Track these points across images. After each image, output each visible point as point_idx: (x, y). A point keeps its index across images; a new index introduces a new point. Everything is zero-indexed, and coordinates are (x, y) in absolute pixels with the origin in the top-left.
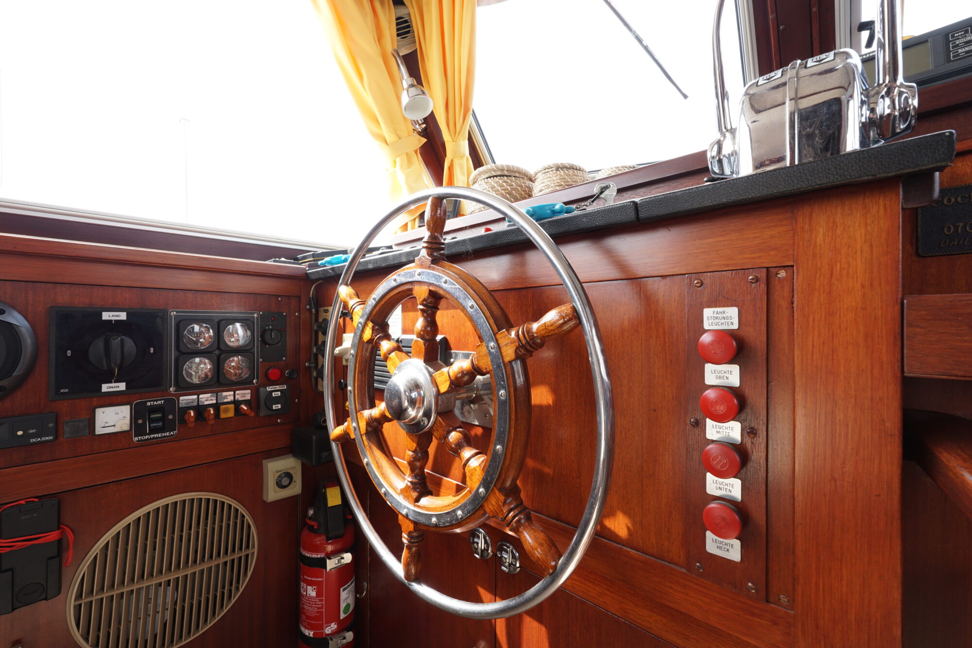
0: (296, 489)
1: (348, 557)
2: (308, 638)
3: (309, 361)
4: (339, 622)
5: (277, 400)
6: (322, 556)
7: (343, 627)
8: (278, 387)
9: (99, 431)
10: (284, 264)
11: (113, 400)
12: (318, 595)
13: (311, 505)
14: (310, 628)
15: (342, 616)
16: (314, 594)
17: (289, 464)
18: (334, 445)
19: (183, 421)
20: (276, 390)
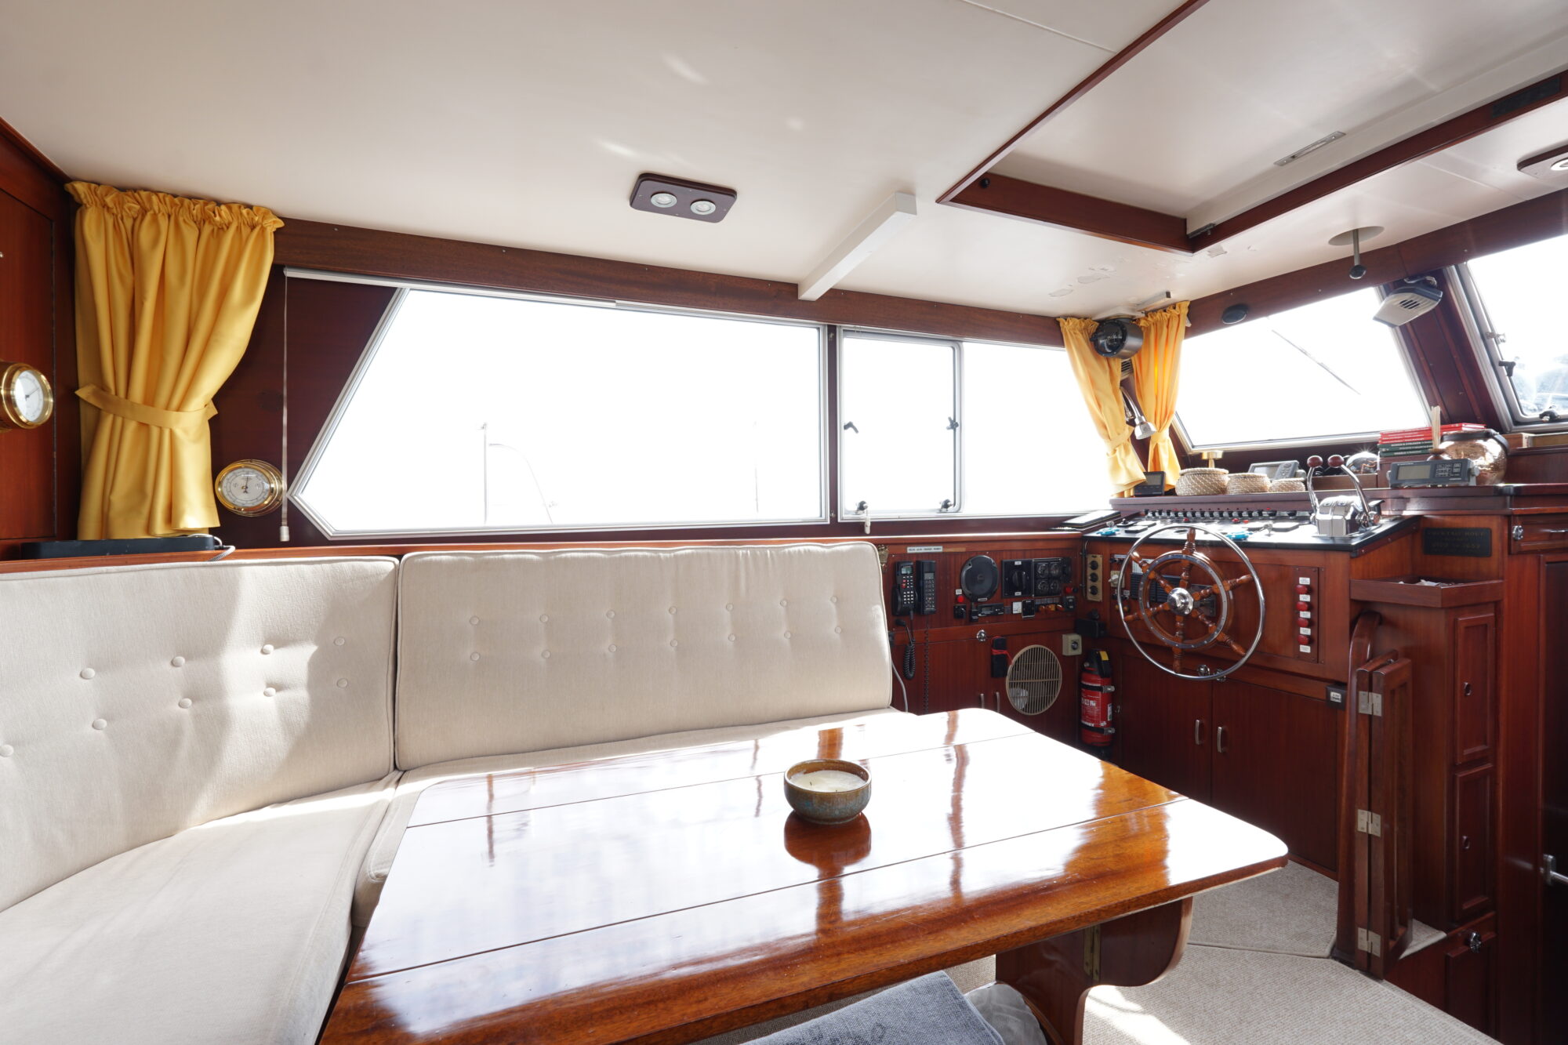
0: (1079, 652)
1: (1111, 689)
2: (1091, 727)
3: (1082, 583)
4: (1107, 722)
5: (1071, 604)
6: (1099, 685)
7: (1111, 724)
8: (1070, 597)
9: (1014, 612)
10: (1066, 531)
11: (1018, 599)
12: (1097, 705)
13: (1087, 660)
14: (1092, 722)
15: (1109, 720)
16: (1094, 704)
17: (1076, 637)
18: (1125, 623)
19: (1038, 611)
20: (1070, 598)
